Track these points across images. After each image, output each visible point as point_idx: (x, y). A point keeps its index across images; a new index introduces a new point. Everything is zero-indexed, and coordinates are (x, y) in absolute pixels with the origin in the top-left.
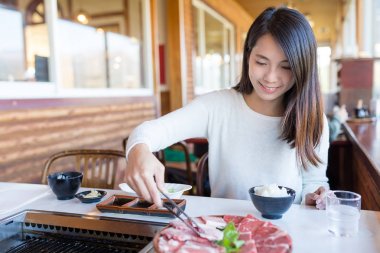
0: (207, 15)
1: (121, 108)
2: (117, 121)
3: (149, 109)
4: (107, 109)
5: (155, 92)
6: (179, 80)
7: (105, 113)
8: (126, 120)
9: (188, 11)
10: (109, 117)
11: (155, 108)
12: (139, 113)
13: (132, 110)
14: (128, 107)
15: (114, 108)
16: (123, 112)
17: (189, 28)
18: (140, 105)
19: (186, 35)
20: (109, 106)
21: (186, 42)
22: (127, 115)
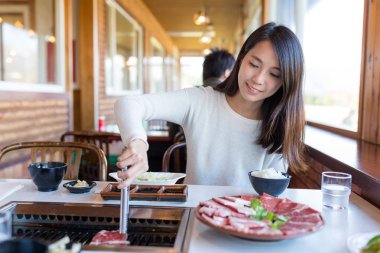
0: (118, 15)
1: (33, 105)
2: (28, 119)
3: (61, 107)
4: (18, 104)
5: (67, 89)
6: (91, 78)
7: (16, 109)
8: (37, 118)
9: (102, 8)
10: (20, 114)
11: (68, 106)
12: (51, 111)
13: (44, 108)
14: (40, 103)
15: (25, 104)
16: (34, 109)
17: (102, 26)
18: (53, 103)
19: (99, 32)
20: (20, 101)
21: (99, 40)
22: (39, 112)
